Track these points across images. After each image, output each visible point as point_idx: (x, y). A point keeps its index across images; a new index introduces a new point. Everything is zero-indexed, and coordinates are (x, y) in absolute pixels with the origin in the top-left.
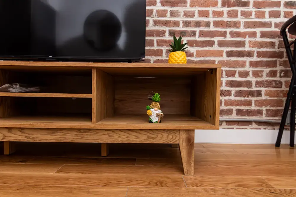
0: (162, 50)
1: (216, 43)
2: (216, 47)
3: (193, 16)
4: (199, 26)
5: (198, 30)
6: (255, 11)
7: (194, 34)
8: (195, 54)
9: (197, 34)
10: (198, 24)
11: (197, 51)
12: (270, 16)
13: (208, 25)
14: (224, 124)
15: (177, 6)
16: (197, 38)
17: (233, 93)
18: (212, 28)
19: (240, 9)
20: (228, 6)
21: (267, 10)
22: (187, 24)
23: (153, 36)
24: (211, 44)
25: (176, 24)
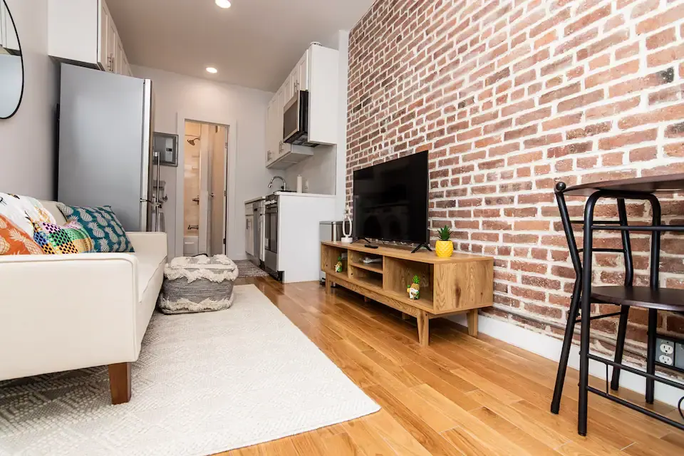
0: (478, 222)
1: (539, 211)
2: (539, 217)
3: (511, 177)
4: (519, 189)
5: (516, 194)
6: (603, 156)
7: (512, 199)
8: (513, 227)
9: (516, 200)
10: (516, 187)
11: (516, 223)
12: (632, 160)
13: (529, 186)
14: (548, 328)
15: (494, 167)
16: (516, 205)
17: (562, 285)
18: (535, 190)
19: (574, 157)
20: (557, 156)
21: (626, 150)
22: (504, 188)
23: (470, 205)
24: (533, 212)
25: (493, 189)
